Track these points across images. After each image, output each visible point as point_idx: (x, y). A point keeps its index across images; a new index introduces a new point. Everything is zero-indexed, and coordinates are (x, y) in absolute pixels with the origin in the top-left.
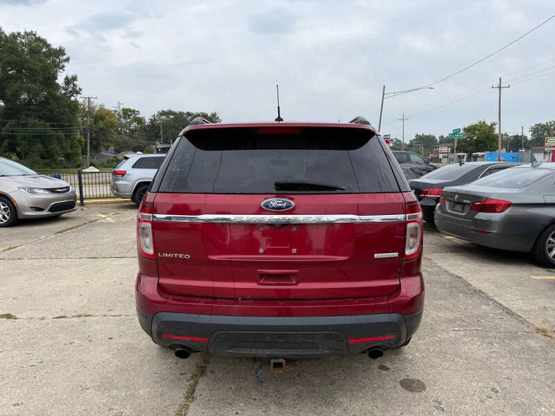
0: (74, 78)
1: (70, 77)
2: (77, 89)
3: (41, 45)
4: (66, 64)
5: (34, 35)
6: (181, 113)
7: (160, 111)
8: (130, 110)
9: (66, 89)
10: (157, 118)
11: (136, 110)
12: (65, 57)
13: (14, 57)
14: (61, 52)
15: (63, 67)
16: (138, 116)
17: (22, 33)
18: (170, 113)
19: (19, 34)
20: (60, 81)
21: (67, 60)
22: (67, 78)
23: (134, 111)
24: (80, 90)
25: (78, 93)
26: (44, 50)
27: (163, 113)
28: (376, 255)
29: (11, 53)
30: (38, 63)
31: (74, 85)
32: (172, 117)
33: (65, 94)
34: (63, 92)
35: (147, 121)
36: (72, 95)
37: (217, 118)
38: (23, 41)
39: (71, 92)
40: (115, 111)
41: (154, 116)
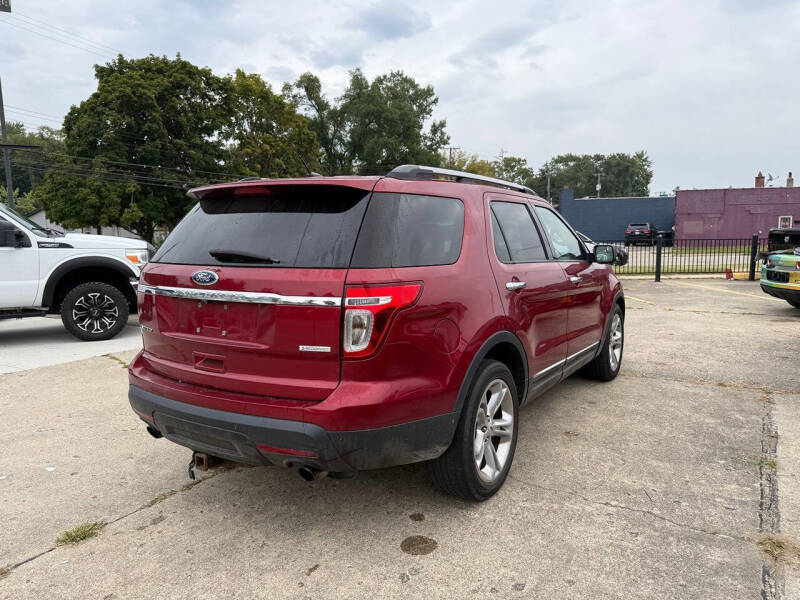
0: (442, 125)
1: (437, 123)
2: (445, 138)
3: (407, 86)
4: (433, 107)
5: (401, 75)
6: (586, 158)
7: (556, 157)
8: (514, 160)
9: (432, 140)
10: (550, 167)
11: (523, 159)
12: (433, 98)
13: (372, 107)
14: (429, 92)
15: (431, 110)
16: (524, 167)
17: (388, 76)
18: (570, 158)
19: (385, 77)
20: (426, 129)
21: (435, 101)
22: (434, 125)
23: (520, 160)
24: (448, 138)
25: (445, 143)
26: (411, 92)
27: (560, 160)
28: (301, 348)
29: (370, 102)
30: (397, 110)
31: (442, 133)
32: (571, 164)
33: (431, 146)
34: (429, 143)
35: (536, 173)
36: (439, 147)
37: (646, 160)
38: (389, 84)
39: (438, 142)
40: (496, 163)
41: (546, 165)
